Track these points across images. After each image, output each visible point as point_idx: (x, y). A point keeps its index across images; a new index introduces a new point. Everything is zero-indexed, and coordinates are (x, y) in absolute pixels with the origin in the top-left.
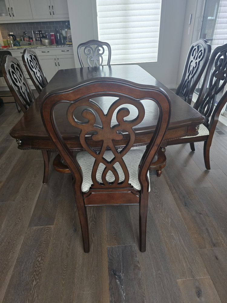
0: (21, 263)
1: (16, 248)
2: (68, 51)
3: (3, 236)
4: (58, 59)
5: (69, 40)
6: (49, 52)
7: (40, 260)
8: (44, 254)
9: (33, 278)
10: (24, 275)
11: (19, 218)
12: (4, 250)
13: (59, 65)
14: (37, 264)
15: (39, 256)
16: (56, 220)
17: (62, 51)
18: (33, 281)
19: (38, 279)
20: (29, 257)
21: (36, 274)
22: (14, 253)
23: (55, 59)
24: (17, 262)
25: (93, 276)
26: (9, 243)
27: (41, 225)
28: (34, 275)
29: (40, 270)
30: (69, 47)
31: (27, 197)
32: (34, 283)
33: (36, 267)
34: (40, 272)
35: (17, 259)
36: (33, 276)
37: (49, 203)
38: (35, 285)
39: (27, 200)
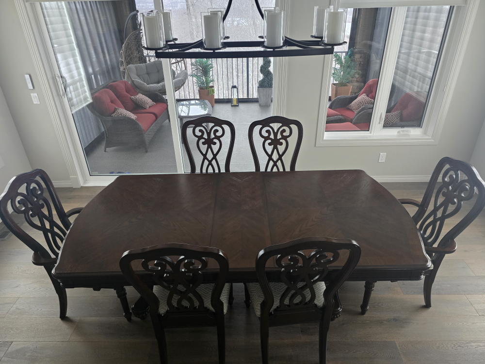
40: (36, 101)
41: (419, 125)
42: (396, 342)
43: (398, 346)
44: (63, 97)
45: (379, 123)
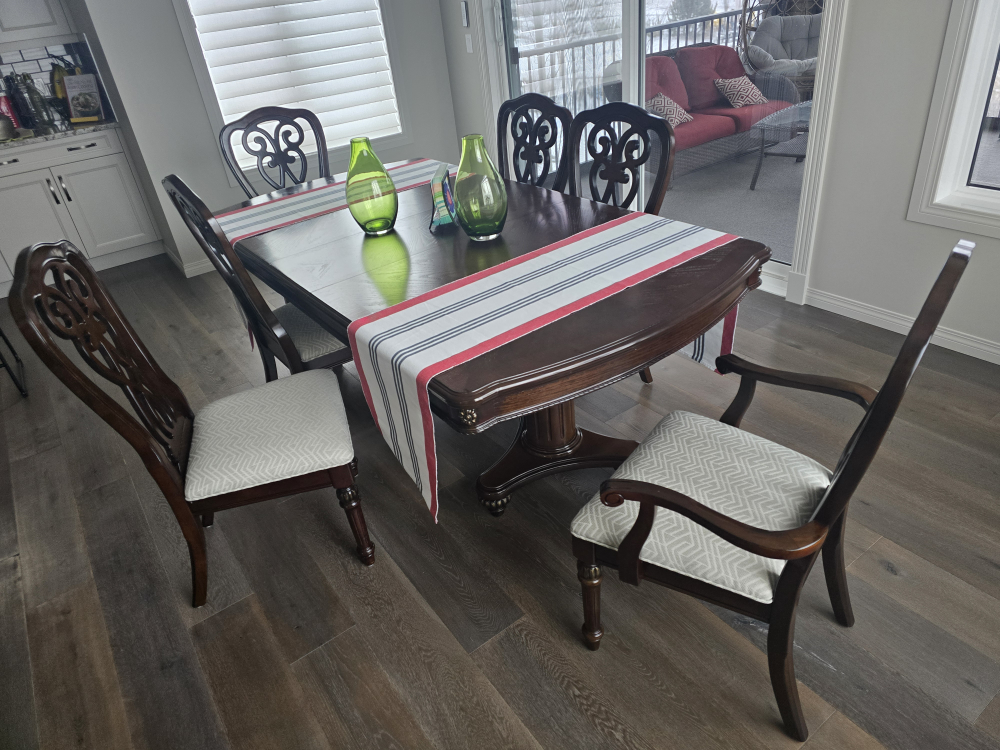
0: (545, 725)
1: (495, 707)
2: (93, 145)
3: (429, 708)
4: (60, 178)
5: (79, 108)
6: (15, 161)
7: (577, 692)
8: (573, 676)
9: (606, 730)
10: (578, 738)
11: (420, 649)
12: (469, 729)
13: (69, 199)
14: (582, 704)
15: (568, 686)
16: (517, 602)
17: (70, 150)
18: (611, 734)
19: (616, 726)
20: (549, 704)
21: (603, 719)
22: (502, 719)
23: (48, 181)
24: (531, 728)
25: (713, 651)
26: (462, 709)
27: (497, 632)
28: (600, 724)
29: (603, 708)
30: (94, 131)
31: (379, 599)
32: (618, 735)
33: (586, 710)
34: (606, 712)
35: (526, 725)
36: (599, 728)
37: (458, 578)
38: (624, 738)
39: (390, 604)
40: (470, 49)
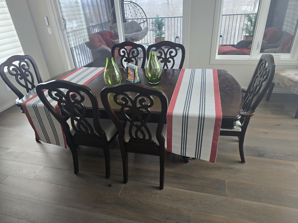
41: (288, 51)
42: (226, 181)
43: (226, 183)
44: (64, 30)
45: (257, 49)
